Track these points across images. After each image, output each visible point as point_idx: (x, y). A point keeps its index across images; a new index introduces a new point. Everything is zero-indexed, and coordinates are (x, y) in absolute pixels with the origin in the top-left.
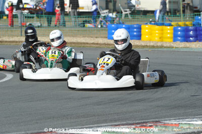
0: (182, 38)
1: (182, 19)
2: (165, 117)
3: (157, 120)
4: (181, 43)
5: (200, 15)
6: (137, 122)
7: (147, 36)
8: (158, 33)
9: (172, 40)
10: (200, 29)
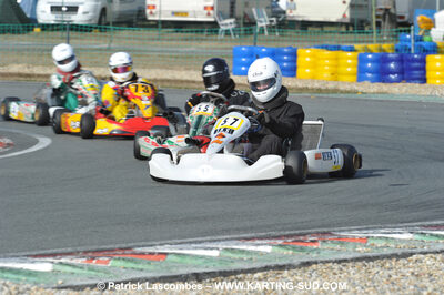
0: (375, 76)
1: (374, 39)
2: (340, 225)
3: (326, 230)
4: (371, 85)
5: (409, 31)
6: (287, 233)
7: (308, 70)
8: (328, 65)
9: (355, 78)
10: (409, 58)
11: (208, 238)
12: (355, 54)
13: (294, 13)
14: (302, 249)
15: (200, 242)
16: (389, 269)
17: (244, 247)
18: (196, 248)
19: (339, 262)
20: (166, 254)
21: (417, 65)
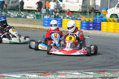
0: (86, 28)
1: (88, 17)
10: (96, 23)
12: (80, 21)
13: (65, 8)
15: (16, 73)
18: (14, 75)
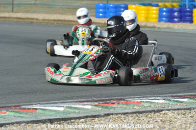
0: (167, 19)
2: (130, 95)
3: (122, 97)
4: (165, 23)
6: (103, 99)
8: (144, 14)
9: (157, 20)
10: (185, 10)
11: (61, 101)
12: (158, 8)
14: (106, 107)
15: (56, 103)
16: (150, 118)
17: (77, 106)
18: (53, 106)
19: (124, 114)
20: (36, 109)
21: (188, 14)
